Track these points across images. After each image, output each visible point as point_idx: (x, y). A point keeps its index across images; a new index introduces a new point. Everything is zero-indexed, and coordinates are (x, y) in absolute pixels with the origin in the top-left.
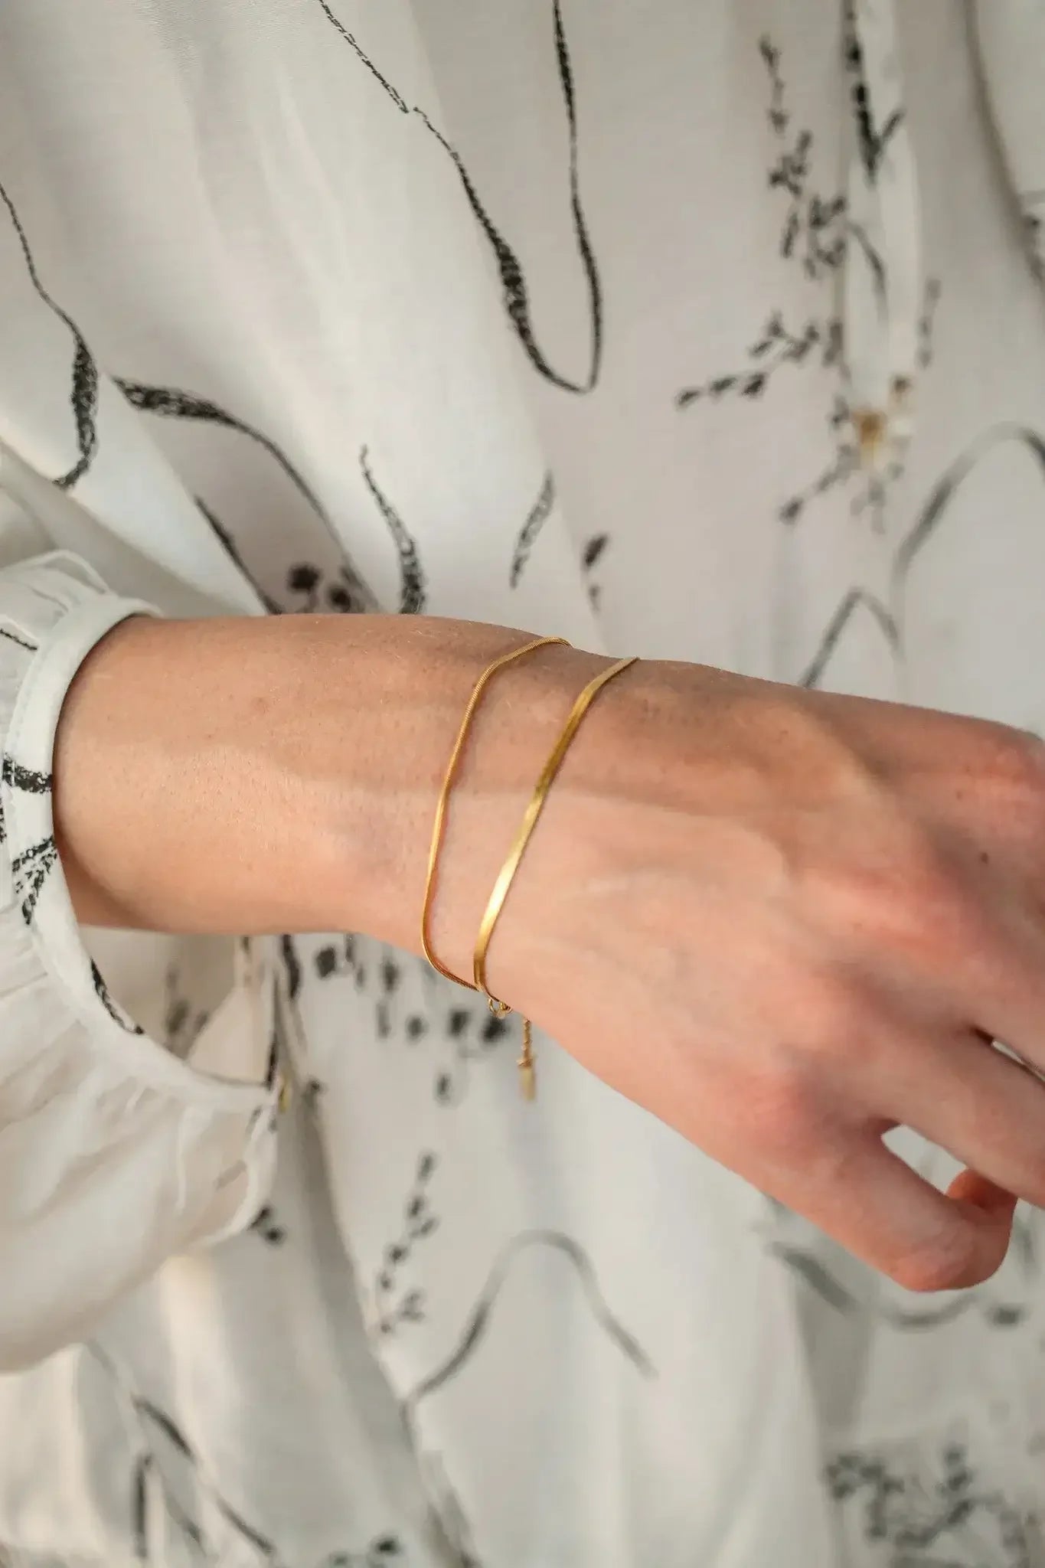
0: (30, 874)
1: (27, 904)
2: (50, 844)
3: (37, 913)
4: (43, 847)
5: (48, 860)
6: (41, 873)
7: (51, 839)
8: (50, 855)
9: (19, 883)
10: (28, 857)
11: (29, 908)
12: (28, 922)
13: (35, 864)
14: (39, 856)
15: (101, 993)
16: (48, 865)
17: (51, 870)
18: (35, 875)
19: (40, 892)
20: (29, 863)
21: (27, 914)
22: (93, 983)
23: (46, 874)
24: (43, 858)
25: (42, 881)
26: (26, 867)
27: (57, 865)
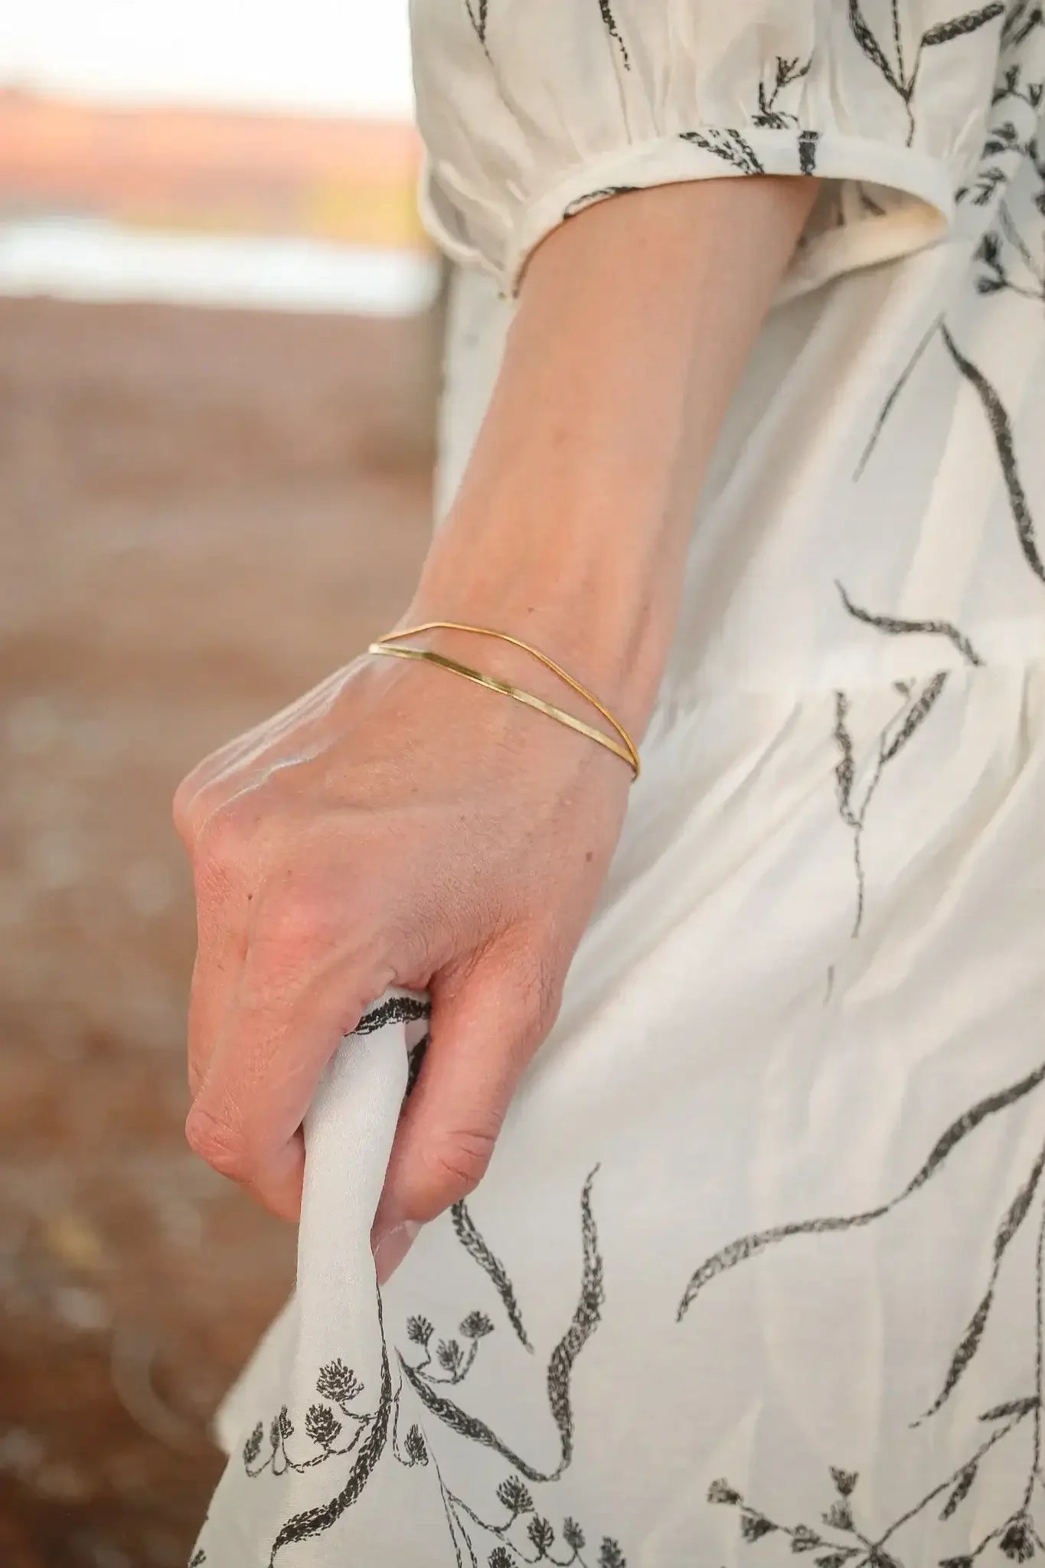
0: (729, 147)
1: (699, 137)
2: (759, 170)
3: (689, 146)
4: (755, 162)
5: (744, 166)
6: (732, 157)
7: (762, 171)
8: (748, 167)
9: (718, 134)
10: (744, 147)
11: (695, 139)
12: (681, 136)
13: (739, 155)
14: (747, 158)
15: (608, 190)
16: (739, 164)
17: (735, 167)
18: (729, 152)
19: (712, 153)
20: (738, 147)
21: (691, 135)
22: (619, 185)
23: (729, 162)
24: (745, 161)
25: (725, 158)
26: (732, 141)
27: (739, 172)
